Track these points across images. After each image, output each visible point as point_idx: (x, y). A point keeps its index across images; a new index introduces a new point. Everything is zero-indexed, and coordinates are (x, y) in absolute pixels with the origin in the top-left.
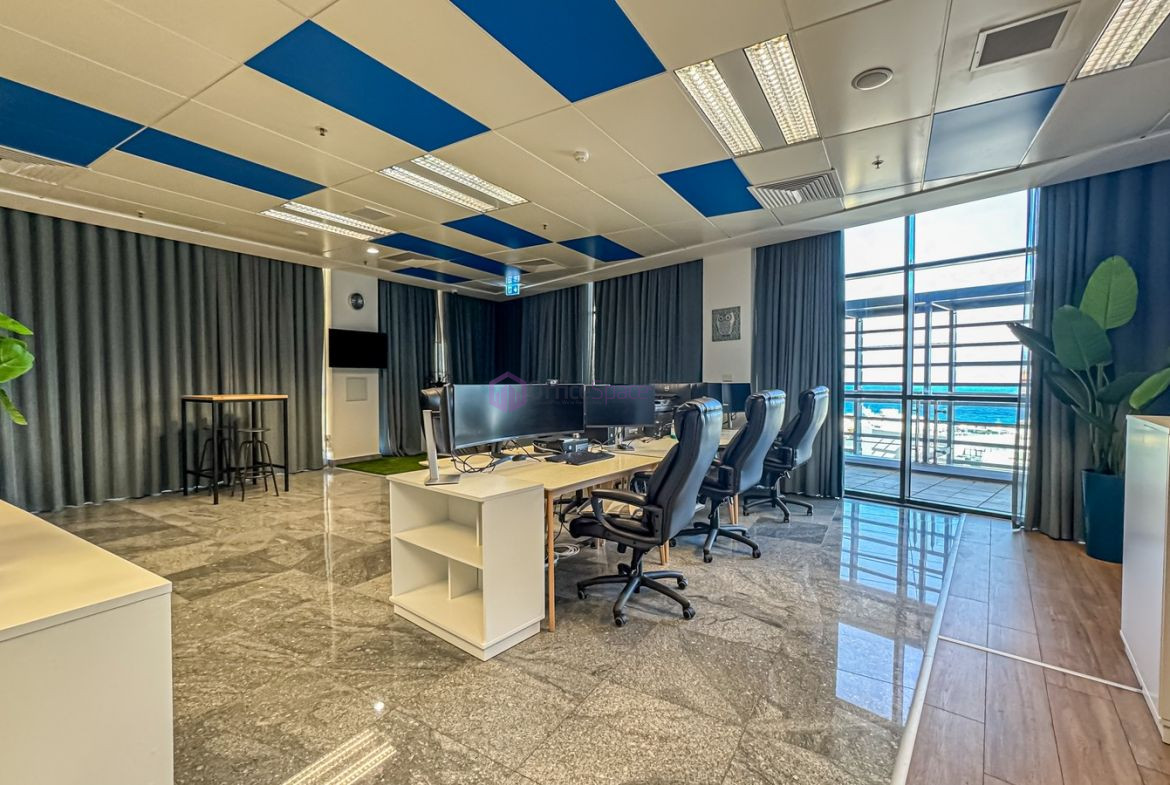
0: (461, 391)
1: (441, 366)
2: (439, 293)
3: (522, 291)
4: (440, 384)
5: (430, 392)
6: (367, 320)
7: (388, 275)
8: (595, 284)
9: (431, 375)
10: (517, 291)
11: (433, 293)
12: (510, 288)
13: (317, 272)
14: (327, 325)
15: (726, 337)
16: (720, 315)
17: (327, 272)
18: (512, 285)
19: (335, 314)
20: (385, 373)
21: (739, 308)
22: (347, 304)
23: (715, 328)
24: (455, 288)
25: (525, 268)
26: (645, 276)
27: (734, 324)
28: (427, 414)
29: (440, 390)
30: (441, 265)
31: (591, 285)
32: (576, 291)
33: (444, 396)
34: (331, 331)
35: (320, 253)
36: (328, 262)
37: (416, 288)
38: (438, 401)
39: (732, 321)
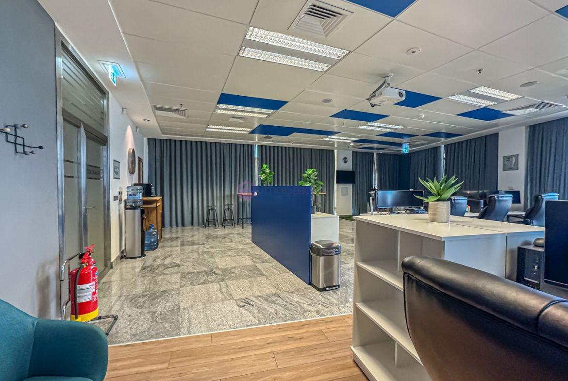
0: (380, 192)
1: (376, 183)
2: (375, 154)
3: (409, 151)
4: (375, 190)
5: (371, 193)
6: (349, 166)
7: (356, 150)
8: (445, 146)
9: (372, 186)
10: (408, 151)
11: (373, 154)
12: (405, 150)
13: (333, 151)
14: (336, 170)
15: (511, 169)
16: (508, 158)
17: (336, 151)
18: (405, 149)
19: (339, 165)
20: (354, 186)
21: (518, 155)
22: (342, 161)
23: (504, 165)
24: (381, 152)
25: (411, 143)
26: (469, 142)
27: (515, 162)
28: (371, 198)
29: (374, 192)
30: (375, 145)
31: (443, 147)
32: (436, 149)
33: (375, 194)
34: (337, 171)
35: (334, 146)
36: (336, 148)
37: (366, 153)
38: (374, 195)
39: (514, 162)
